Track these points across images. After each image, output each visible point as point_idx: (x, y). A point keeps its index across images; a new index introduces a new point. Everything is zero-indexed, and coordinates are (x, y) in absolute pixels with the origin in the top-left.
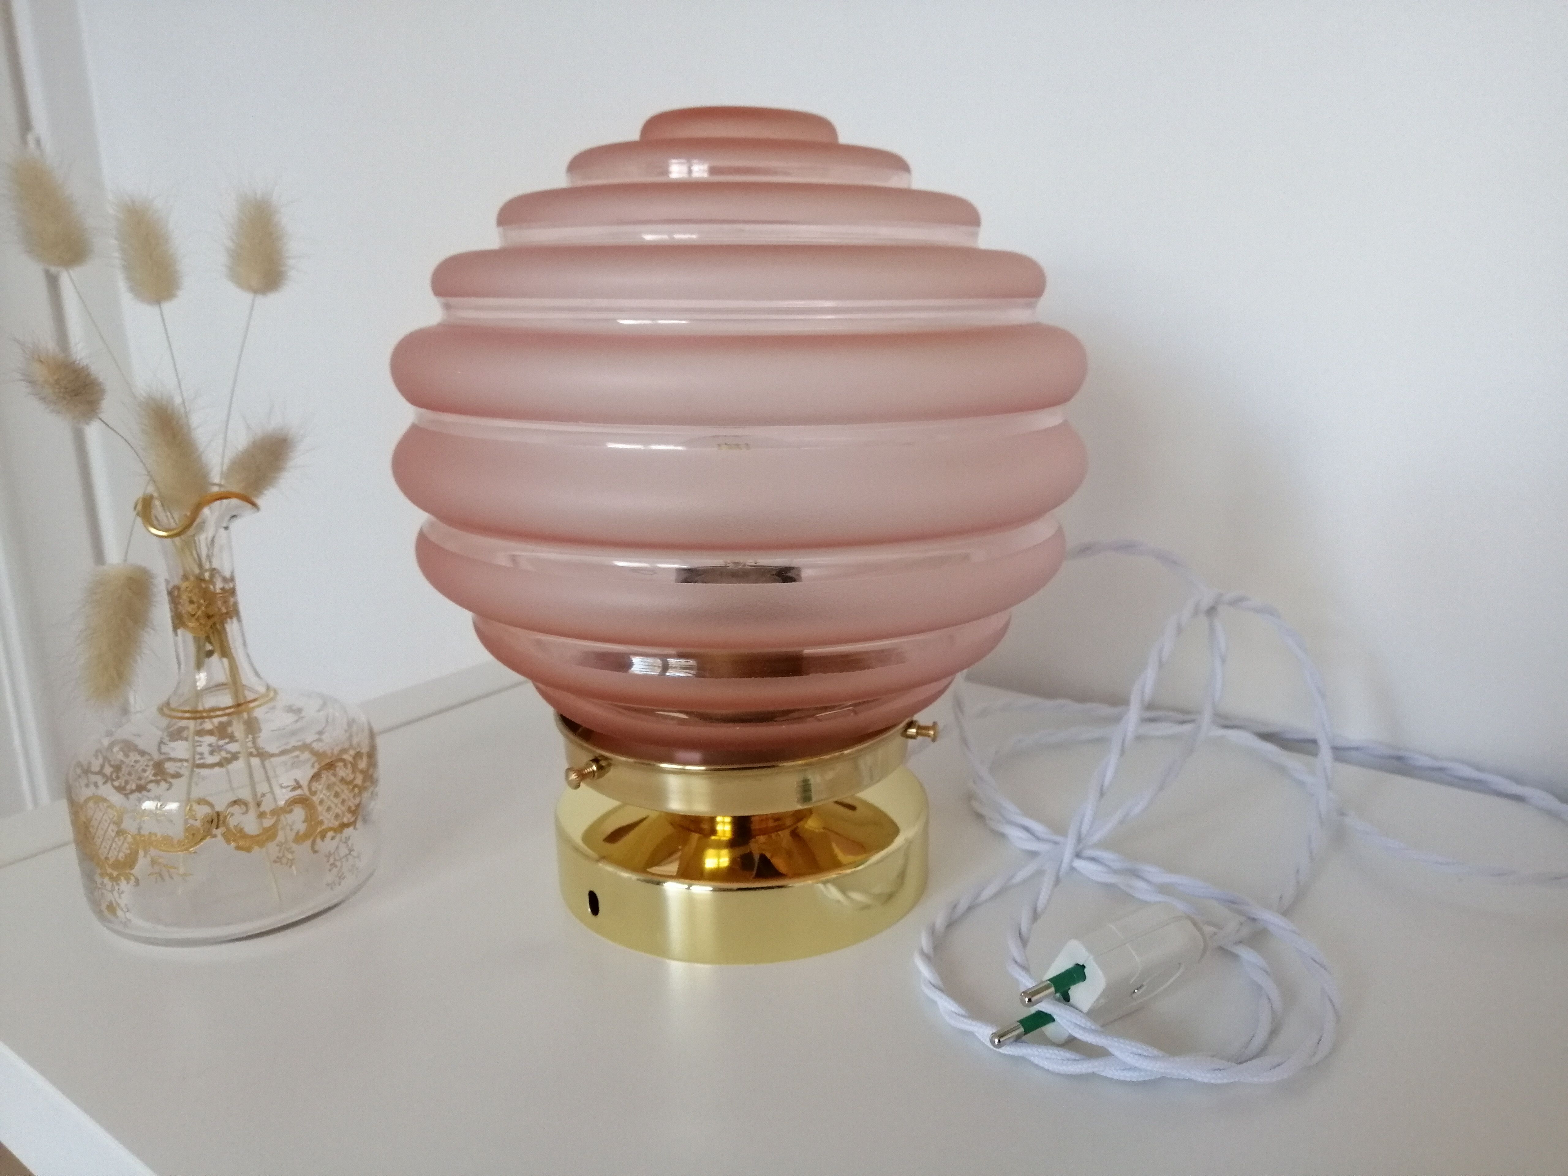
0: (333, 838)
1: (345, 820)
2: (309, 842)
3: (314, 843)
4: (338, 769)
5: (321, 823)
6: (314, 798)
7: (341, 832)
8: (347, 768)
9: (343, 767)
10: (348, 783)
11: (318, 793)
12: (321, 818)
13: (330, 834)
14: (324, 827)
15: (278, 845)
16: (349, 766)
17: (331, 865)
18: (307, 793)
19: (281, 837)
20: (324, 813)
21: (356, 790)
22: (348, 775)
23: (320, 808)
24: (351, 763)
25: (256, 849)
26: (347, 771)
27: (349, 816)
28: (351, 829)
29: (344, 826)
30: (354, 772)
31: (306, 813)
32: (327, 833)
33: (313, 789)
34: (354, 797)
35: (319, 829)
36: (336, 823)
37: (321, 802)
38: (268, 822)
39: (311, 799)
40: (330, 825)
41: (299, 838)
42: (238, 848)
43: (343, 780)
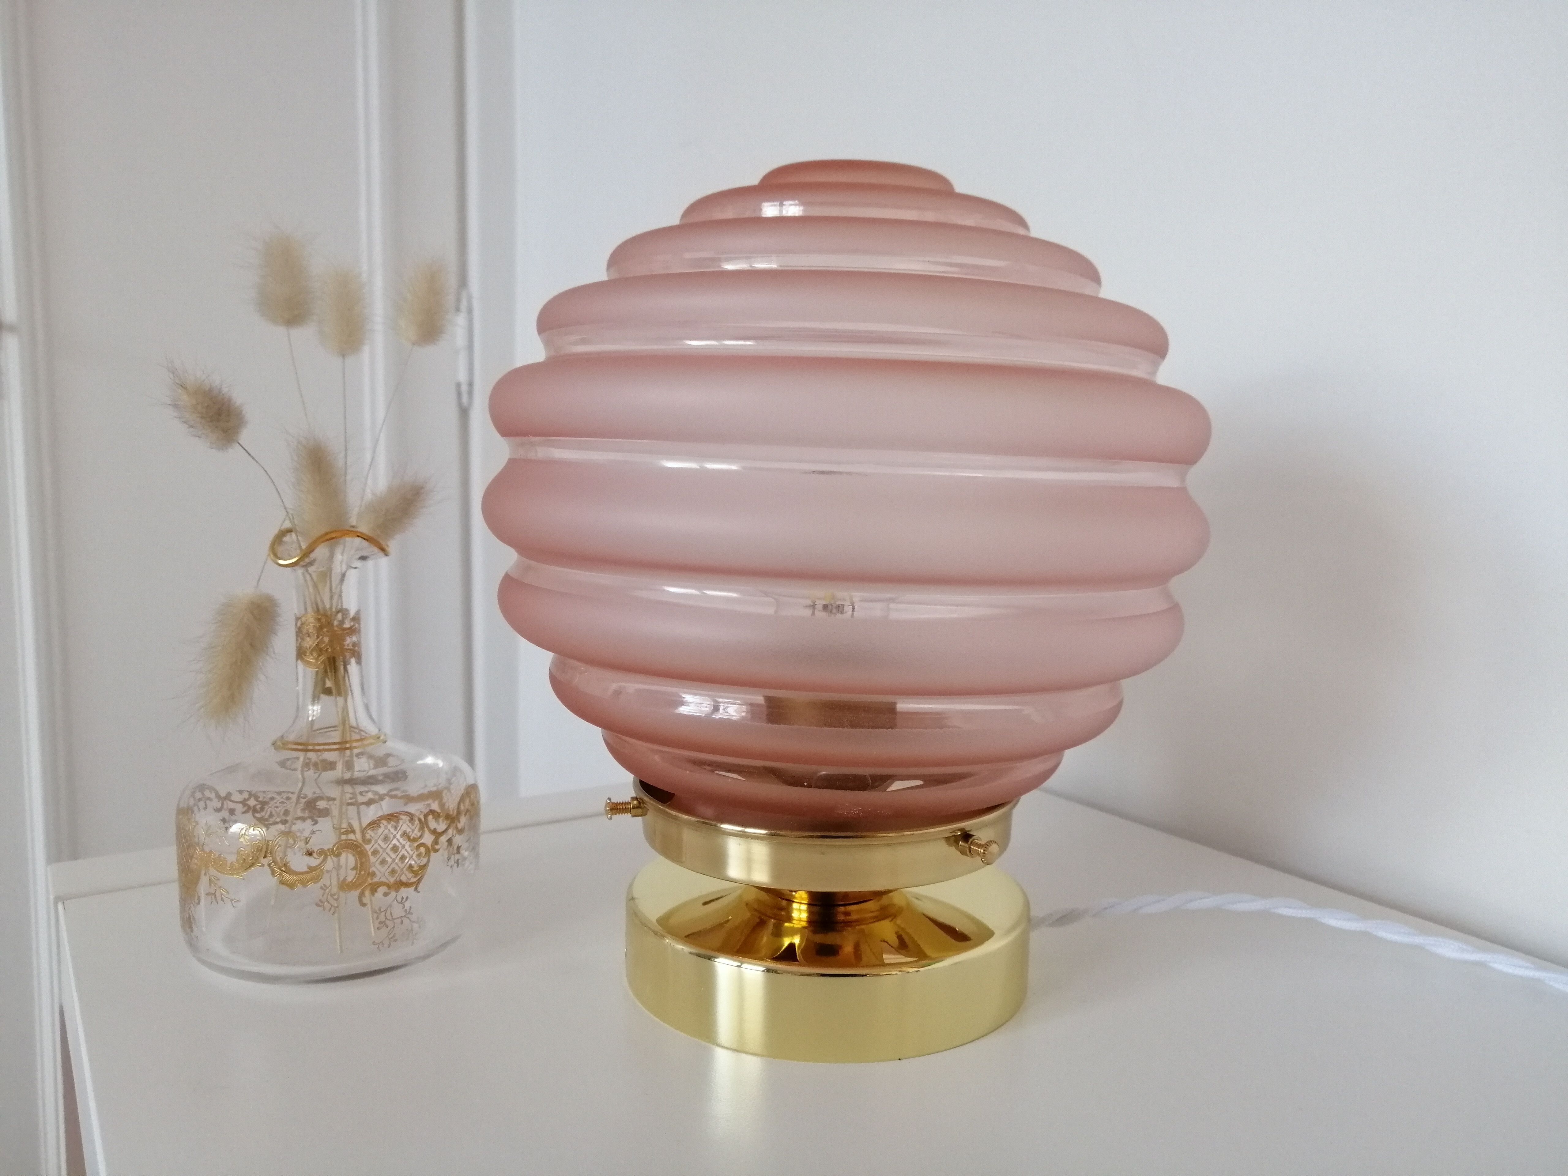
0: (386, 894)
1: (404, 879)
2: (356, 893)
3: (362, 895)
4: (401, 822)
5: (373, 874)
6: (367, 847)
7: (397, 891)
8: (413, 824)
9: (408, 822)
10: (412, 840)
11: (373, 842)
12: (373, 869)
13: (382, 889)
14: (376, 880)
15: (321, 888)
16: (417, 822)
17: (380, 923)
18: (360, 841)
19: (325, 881)
20: (377, 864)
21: (422, 850)
22: (413, 831)
23: (373, 859)
24: (420, 820)
25: (299, 888)
26: (413, 828)
27: (410, 875)
28: (411, 889)
29: (401, 884)
30: (422, 829)
31: (356, 861)
32: (379, 887)
33: (368, 836)
34: (419, 855)
35: (370, 881)
36: (392, 880)
37: (375, 852)
38: (314, 862)
39: (364, 847)
40: (383, 880)
41: (344, 886)
42: (282, 882)
43: (405, 834)
